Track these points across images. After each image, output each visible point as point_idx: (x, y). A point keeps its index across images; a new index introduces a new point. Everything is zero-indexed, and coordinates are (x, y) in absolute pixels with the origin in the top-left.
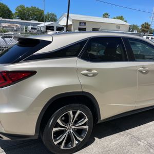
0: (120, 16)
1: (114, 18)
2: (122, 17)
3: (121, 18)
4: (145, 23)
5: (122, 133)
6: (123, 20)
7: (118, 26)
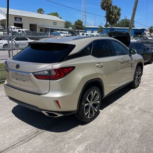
0: (55, 12)
1: (49, 14)
2: (56, 13)
3: (56, 15)
4: (78, 20)
5: (112, 104)
6: (58, 16)
7: (55, 23)
